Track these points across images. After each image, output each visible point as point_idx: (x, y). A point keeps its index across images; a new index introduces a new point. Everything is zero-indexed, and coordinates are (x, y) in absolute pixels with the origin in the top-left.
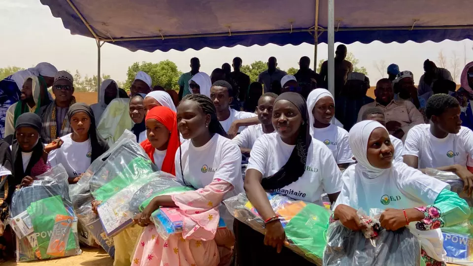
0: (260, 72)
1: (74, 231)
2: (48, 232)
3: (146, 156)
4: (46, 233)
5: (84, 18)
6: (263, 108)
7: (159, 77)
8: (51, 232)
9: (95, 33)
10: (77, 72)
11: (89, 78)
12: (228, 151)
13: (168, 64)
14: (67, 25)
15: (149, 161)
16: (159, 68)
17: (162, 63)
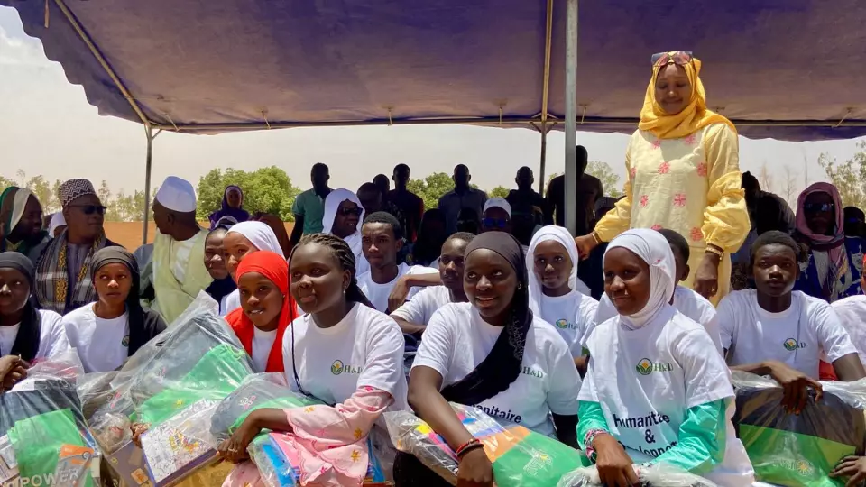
0: (441, 193)
1: (93, 476)
2: (45, 475)
3: (235, 340)
4: (40, 478)
5: (124, 86)
6: (447, 260)
7: (257, 197)
8: (50, 475)
9: (143, 113)
10: (104, 185)
11: (126, 196)
12: (379, 335)
13: (274, 173)
14: (92, 98)
15: (242, 352)
16: (256, 181)
17: (262, 172)
